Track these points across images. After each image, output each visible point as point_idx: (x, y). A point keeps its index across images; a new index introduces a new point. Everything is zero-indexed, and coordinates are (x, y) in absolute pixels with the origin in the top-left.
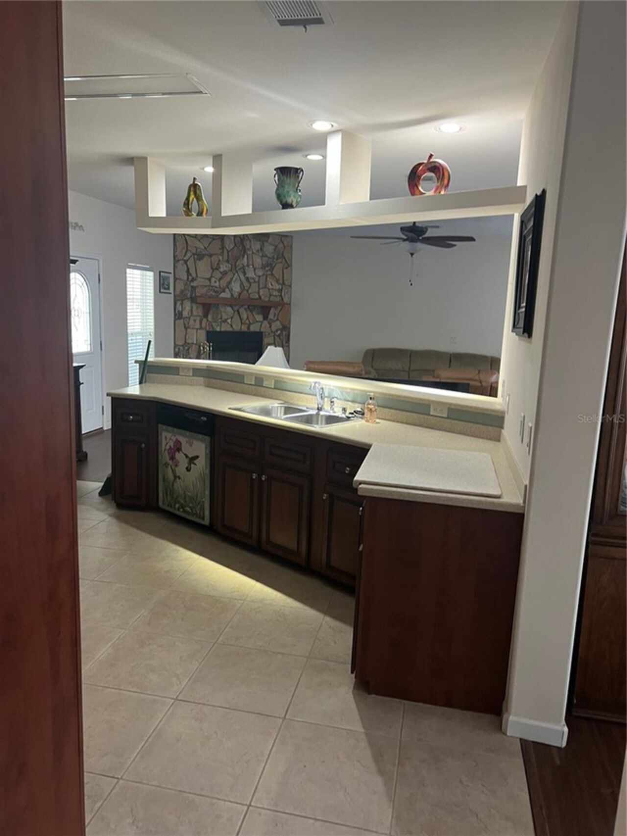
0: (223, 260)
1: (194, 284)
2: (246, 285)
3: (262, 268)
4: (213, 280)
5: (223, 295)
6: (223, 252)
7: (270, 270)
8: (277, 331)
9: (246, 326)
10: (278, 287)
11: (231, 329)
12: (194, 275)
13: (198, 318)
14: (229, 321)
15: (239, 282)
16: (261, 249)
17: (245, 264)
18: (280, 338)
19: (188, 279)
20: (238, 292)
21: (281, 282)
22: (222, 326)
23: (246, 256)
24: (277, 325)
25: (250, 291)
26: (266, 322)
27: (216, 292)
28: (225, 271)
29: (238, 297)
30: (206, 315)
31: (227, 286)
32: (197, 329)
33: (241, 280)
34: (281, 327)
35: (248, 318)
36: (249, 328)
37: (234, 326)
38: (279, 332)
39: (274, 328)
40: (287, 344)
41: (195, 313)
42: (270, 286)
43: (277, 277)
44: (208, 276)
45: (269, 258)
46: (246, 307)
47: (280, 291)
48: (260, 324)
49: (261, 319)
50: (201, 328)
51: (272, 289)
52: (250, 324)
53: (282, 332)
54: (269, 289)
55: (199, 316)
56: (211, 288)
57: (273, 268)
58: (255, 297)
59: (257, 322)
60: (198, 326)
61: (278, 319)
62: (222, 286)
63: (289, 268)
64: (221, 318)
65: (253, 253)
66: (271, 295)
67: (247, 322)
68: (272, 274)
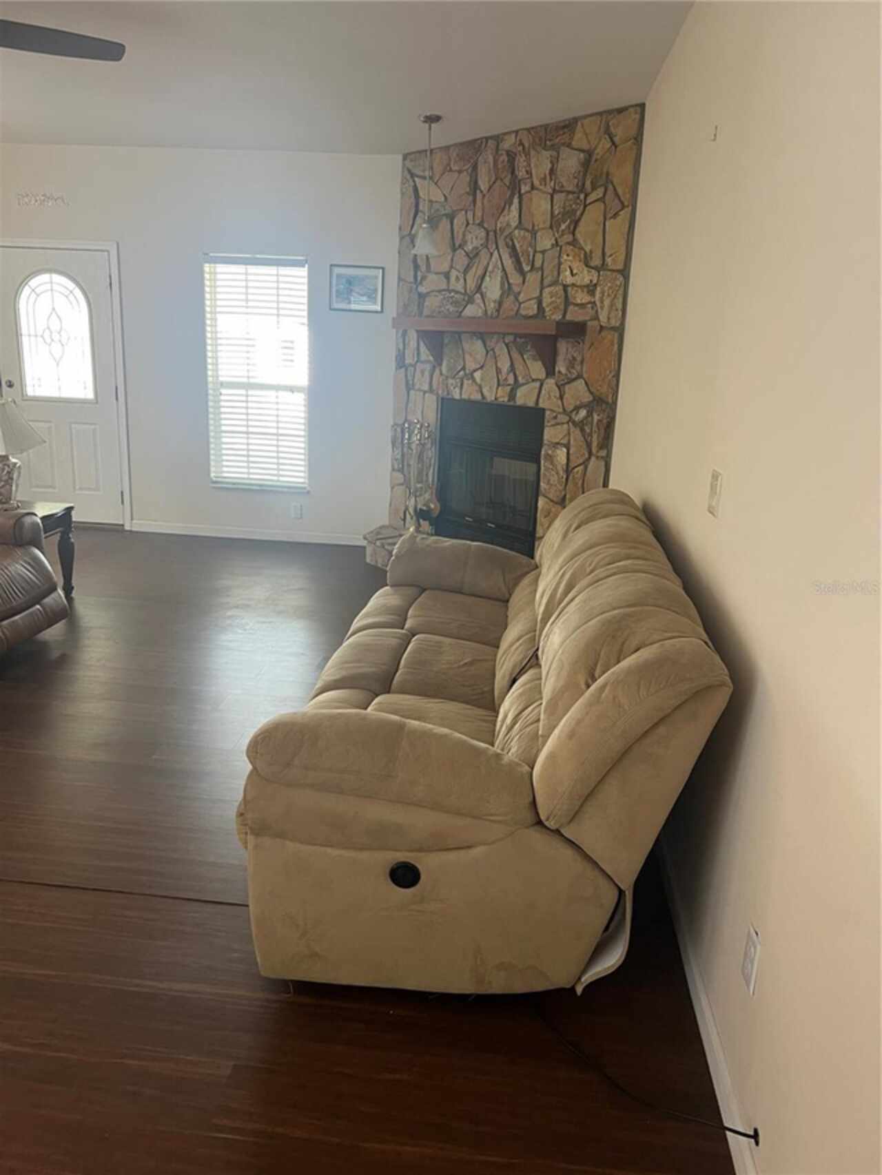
0: (473, 224)
1: (422, 289)
2: (515, 279)
3: (551, 227)
4: (454, 274)
5: (470, 311)
6: (474, 201)
7: (569, 227)
8: (577, 409)
9: (509, 388)
10: (586, 277)
11: (479, 397)
12: (423, 268)
13: (428, 367)
14: (477, 375)
15: (499, 273)
16: (552, 171)
17: (514, 224)
18: (582, 430)
19: (415, 277)
20: (495, 302)
21: (596, 261)
22: (465, 386)
23: (516, 201)
24: (578, 392)
25: (521, 298)
26: (551, 382)
27: (455, 303)
28: (477, 248)
29: (495, 314)
30: (439, 359)
31: (479, 288)
32: (425, 392)
33: (504, 270)
34: (587, 398)
35: (512, 368)
36: (512, 396)
37: (485, 391)
38: (583, 413)
39: (570, 402)
40: (603, 453)
41: (423, 357)
42: (569, 280)
43: (588, 249)
44: (445, 267)
45: (569, 192)
46: (511, 338)
47: (591, 289)
48: (538, 384)
49: (542, 375)
50: (431, 390)
51: (573, 285)
52: (517, 385)
53: (590, 414)
54: (565, 287)
55: (428, 361)
56: (448, 294)
57: (576, 223)
58: (531, 314)
59: (533, 380)
60: (426, 387)
61: (579, 376)
62: (468, 291)
63: (625, 214)
64: (464, 368)
65: (533, 187)
66: (567, 302)
67: (511, 380)
68: (574, 243)
